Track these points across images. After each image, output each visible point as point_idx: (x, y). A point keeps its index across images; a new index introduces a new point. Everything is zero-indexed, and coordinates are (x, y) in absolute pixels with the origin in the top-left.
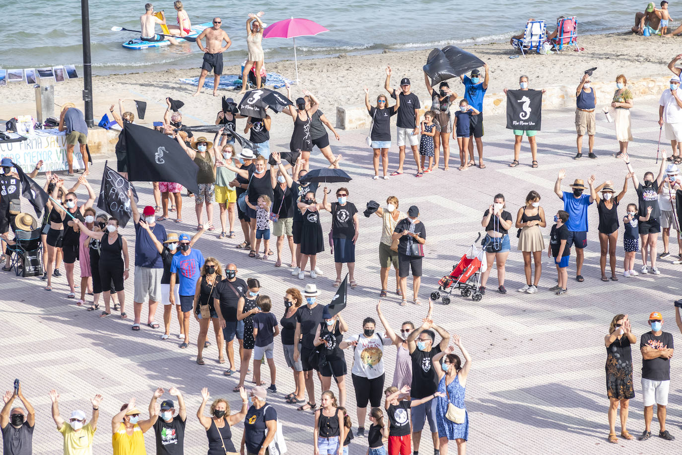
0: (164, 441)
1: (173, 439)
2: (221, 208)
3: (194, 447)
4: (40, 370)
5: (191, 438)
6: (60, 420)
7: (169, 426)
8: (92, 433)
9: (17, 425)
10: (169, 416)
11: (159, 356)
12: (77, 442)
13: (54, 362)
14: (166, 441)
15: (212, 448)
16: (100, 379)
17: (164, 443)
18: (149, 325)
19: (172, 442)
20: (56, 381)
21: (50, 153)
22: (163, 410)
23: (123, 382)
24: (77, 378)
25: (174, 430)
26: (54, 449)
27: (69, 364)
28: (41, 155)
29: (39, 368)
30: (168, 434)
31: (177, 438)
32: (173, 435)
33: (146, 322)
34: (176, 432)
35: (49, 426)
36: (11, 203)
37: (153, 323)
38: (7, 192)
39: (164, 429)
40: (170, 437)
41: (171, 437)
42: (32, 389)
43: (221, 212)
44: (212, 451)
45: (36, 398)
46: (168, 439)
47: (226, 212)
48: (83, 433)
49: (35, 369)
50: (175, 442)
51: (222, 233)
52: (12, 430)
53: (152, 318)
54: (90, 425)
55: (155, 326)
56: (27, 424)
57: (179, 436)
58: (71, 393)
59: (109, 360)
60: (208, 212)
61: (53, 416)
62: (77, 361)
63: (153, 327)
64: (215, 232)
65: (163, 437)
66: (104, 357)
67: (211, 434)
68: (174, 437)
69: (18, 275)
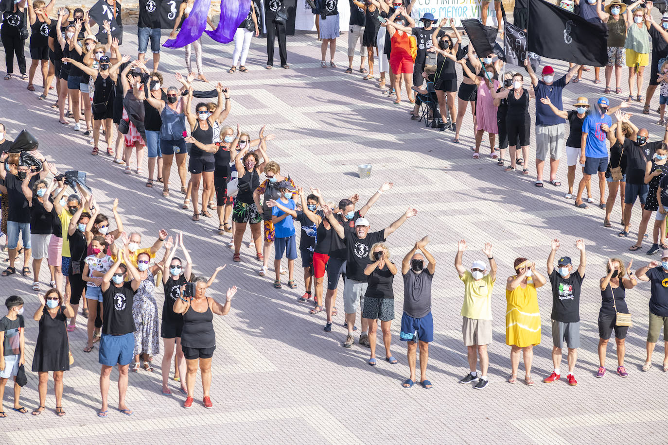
0: (561, 296)
1: (569, 295)
2: (630, 72)
3: (589, 304)
4: (443, 219)
5: (586, 295)
6: (462, 269)
7: (566, 282)
8: (491, 283)
9: (417, 271)
10: (566, 272)
11: (559, 213)
12: (477, 291)
13: (457, 213)
14: (563, 296)
15: (605, 306)
16: (502, 233)
17: (561, 298)
18: (551, 182)
19: (568, 297)
20: (458, 231)
21: (465, 9)
22: (561, 265)
23: (522, 236)
24: (479, 229)
25: (571, 286)
26: (453, 296)
27: (471, 215)
28: (456, 10)
29: (443, 217)
30: (565, 289)
31: (573, 294)
32: (569, 290)
33: (548, 180)
34: (573, 288)
35: (449, 273)
36: (427, 57)
37: (555, 181)
38: (425, 46)
39: (561, 285)
40: (567, 292)
41: (568, 292)
42: (435, 237)
43: (630, 76)
44: (603, 309)
45: (438, 245)
46: (565, 294)
47: (634, 77)
48: (483, 283)
49: (439, 218)
50: (572, 297)
51: (630, 96)
52: (413, 275)
53: (554, 176)
54: (490, 276)
55: (557, 184)
56: (426, 271)
57: (576, 292)
58: (472, 243)
59: (510, 214)
60: (617, 75)
61: (456, 264)
62: (480, 212)
63: (555, 185)
64: (621, 95)
65: (561, 292)
66: (505, 211)
67: (605, 294)
68: (571, 293)
69: (427, 126)
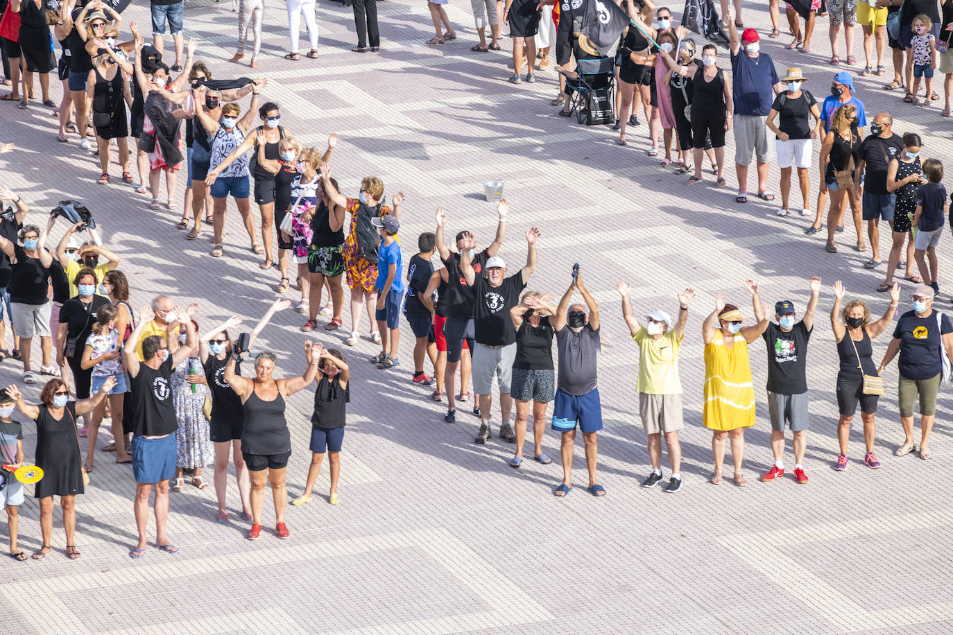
0: (779, 357)
1: (791, 355)
2: (865, 33)
3: (821, 367)
4: (608, 254)
5: (816, 354)
6: (634, 322)
7: (786, 336)
8: (677, 342)
9: (575, 327)
11: (773, 239)
12: (658, 355)
13: (627, 244)
14: (782, 357)
15: (845, 368)
16: (691, 269)
17: (780, 360)
18: (760, 195)
19: (789, 359)
20: (631, 271)
22: (778, 314)
23: (722, 274)
24: (660, 267)
25: (793, 342)
26: (627, 363)
27: (648, 248)
29: (608, 252)
30: (785, 347)
31: (796, 354)
32: (791, 348)
33: (756, 192)
34: (795, 345)
35: (620, 331)
36: (575, 22)
37: (765, 193)
38: (571, 6)
39: (779, 340)
40: (787, 351)
41: (789, 351)
42: (598, 281)
43: (865, 39)
44: (843, 374)
45: (603, 293)
46: (785, 354)
47: (872, 39)
48: (666, 341)
49: (602, 253)
50: (794, 358)
51: (867, 67)
52: (570, 334)
53: (763, 186)
54: (675, 331)
55: (769, 197)
56: (589, 327)
57: (800, 351)
58: (651, 287)
59: (705, 244)
60: (847, 38)
61: (625, 316)
62: (660, 243)
63: (766, 199)
64: (854, 67)
65: (778, 352)
66: (696, 239)
67: (844, 348)
68: (792, 352)
69: (580, 122)
